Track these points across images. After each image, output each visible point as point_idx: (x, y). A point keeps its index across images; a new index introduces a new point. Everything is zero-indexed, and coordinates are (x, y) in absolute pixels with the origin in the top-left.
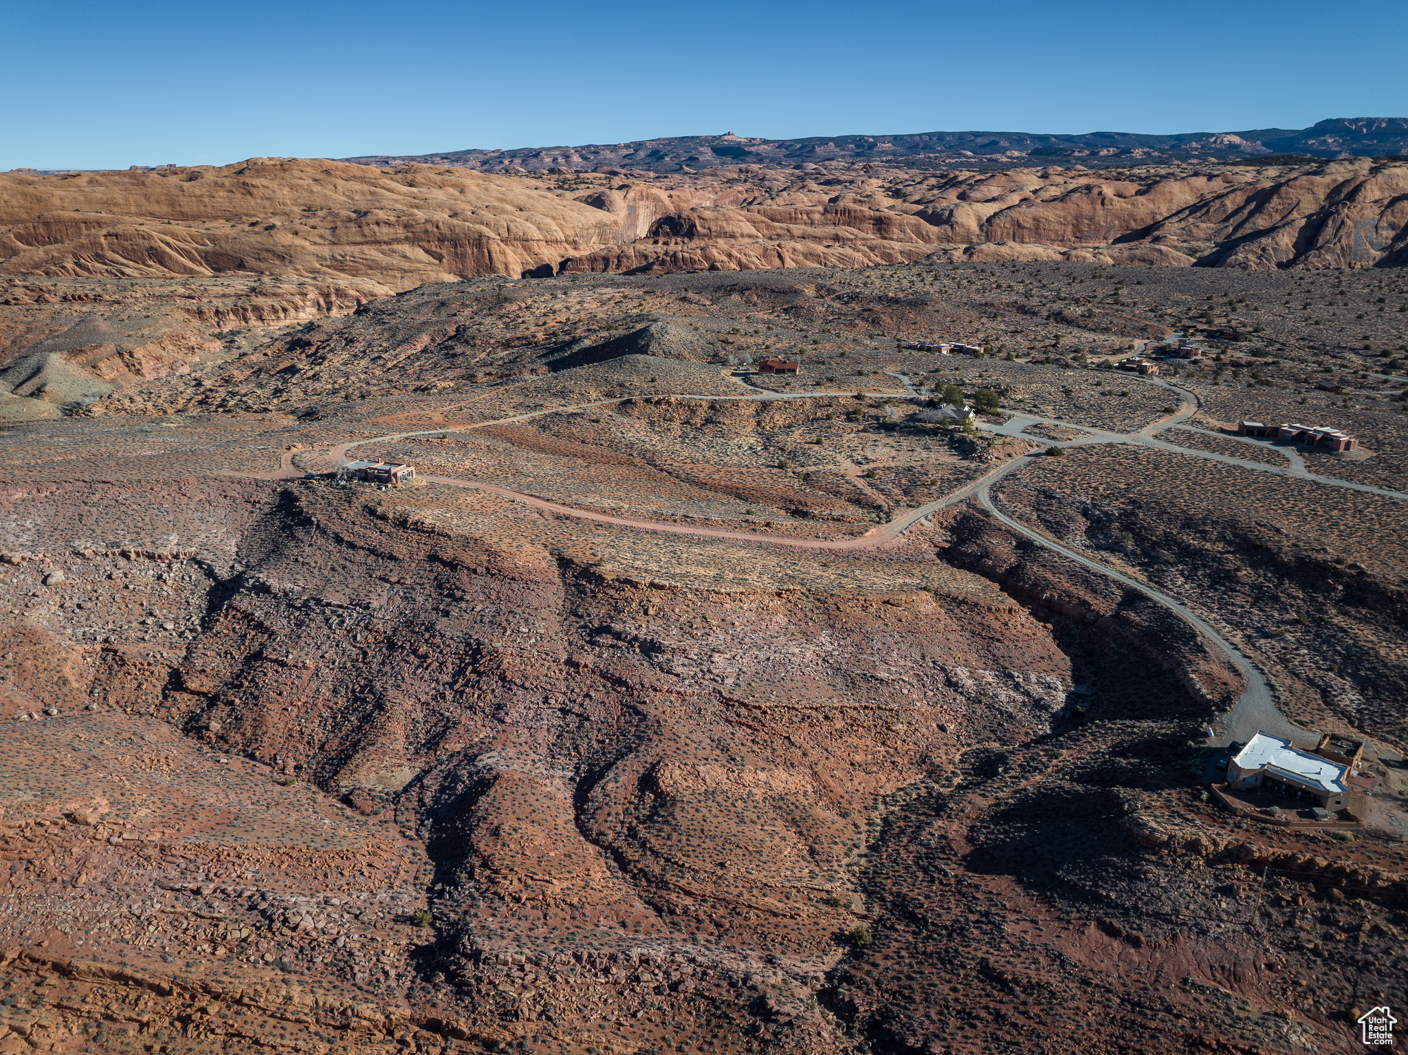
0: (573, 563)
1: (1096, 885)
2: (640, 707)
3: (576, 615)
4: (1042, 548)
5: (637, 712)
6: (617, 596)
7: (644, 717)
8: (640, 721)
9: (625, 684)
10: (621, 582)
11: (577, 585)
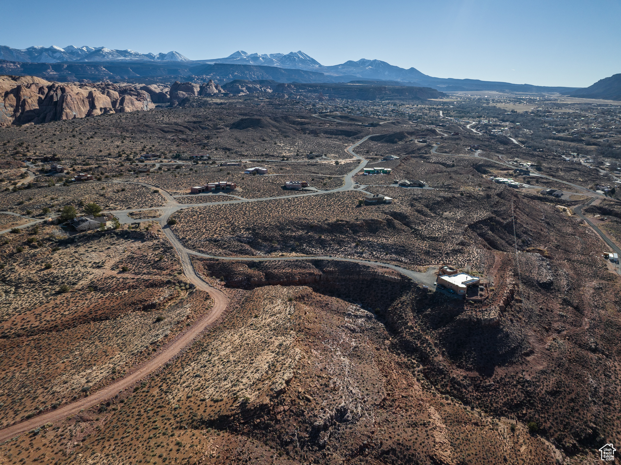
0: (228, 417)
1: (509, 347)
2: (384, 448)
3: (287, 443)
4: (260, 262)
5: (387, 452)
6: (287, 408)
7: (393, 450)
8: (395, 454)
9: (366, 446)
10: (277, 397)
11: (256, 427)
